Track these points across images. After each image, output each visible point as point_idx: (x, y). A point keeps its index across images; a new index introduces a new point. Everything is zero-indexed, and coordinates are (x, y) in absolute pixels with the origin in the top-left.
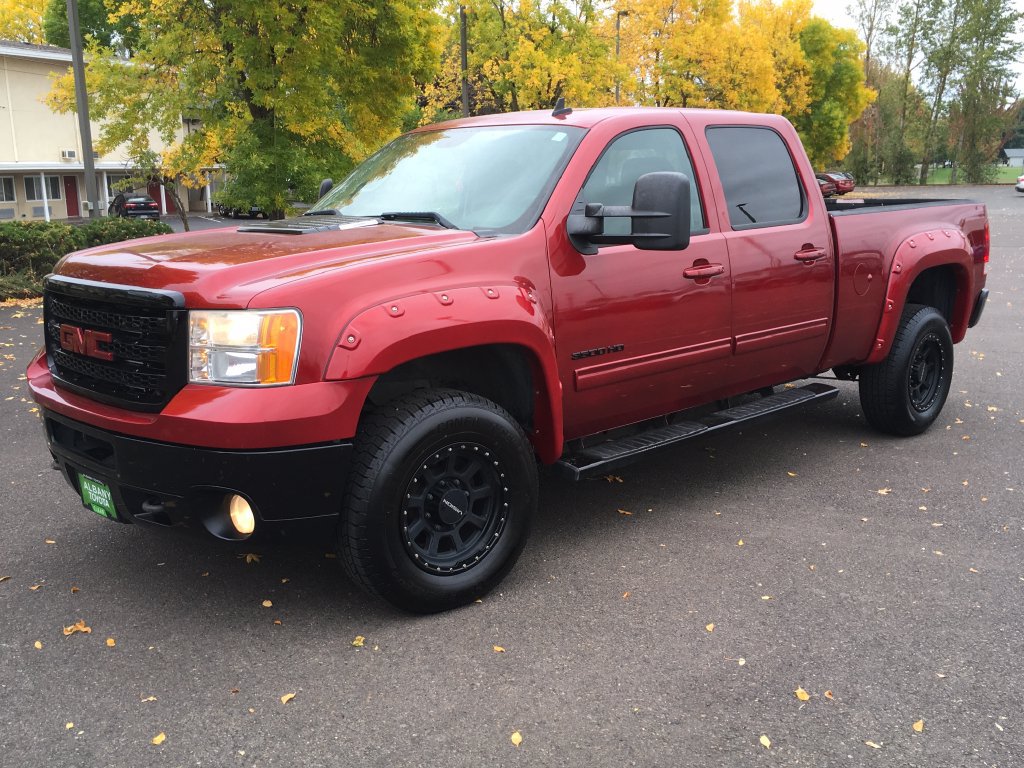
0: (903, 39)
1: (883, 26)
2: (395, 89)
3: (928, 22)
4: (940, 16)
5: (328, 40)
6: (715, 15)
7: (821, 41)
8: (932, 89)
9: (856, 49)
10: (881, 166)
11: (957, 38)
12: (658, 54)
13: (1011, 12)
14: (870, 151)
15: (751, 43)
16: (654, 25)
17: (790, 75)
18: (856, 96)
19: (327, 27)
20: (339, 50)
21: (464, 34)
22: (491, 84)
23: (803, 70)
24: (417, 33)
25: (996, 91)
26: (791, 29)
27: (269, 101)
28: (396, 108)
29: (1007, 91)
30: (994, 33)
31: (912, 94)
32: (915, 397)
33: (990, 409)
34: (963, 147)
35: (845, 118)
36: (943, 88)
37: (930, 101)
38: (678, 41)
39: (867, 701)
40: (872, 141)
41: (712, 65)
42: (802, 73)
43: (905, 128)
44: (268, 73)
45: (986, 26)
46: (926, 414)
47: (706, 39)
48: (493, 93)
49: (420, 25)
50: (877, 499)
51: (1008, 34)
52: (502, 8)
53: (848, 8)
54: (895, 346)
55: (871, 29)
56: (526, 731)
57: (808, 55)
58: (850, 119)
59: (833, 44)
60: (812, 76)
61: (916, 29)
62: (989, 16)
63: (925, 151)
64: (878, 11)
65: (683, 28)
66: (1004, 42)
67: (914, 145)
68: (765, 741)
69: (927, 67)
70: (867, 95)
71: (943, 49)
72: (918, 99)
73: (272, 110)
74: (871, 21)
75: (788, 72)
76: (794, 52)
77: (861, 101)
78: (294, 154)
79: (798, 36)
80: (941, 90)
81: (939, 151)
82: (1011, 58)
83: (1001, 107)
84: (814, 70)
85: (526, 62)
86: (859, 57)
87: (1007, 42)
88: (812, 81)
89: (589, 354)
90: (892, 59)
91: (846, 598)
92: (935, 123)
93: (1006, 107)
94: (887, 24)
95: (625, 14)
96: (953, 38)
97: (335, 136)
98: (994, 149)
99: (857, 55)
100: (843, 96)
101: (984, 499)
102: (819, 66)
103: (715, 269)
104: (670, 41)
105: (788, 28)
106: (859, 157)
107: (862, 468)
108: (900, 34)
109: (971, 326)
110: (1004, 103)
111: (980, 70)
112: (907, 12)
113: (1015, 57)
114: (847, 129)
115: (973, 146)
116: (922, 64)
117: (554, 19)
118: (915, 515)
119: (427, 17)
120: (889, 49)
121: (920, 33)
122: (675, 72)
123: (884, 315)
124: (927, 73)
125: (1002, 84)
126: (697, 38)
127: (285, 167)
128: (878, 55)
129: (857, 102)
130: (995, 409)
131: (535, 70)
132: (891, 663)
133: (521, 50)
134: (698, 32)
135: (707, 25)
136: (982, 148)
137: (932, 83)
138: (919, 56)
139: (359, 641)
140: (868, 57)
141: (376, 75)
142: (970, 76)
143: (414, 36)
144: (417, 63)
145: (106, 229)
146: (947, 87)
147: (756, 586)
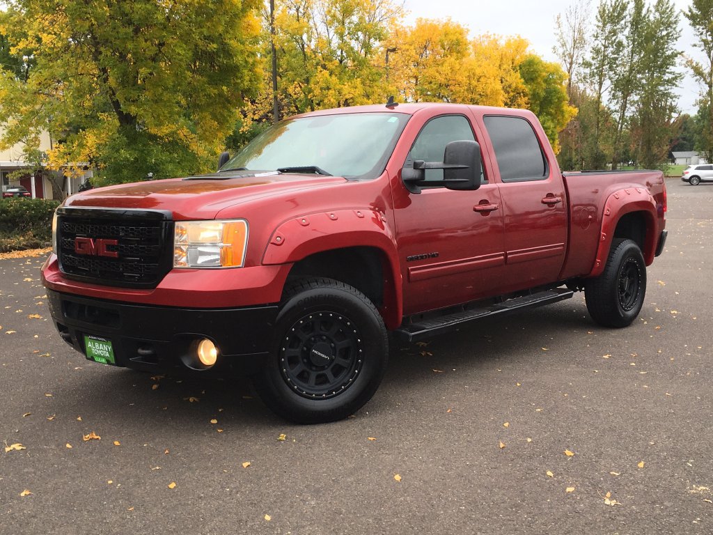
0: (595, 71)
1: (580, 61)
2: (229, 102)
3: (613, 58)
4: (621, 53)
5: (180, 66)
6: (459, 52)
7: (535, 71)
8: (617, 107)
9: (561, 78)
10: (582, 164)
11: (634, 70)
12: (417, 80)
13: (672, 51)
14: (574, 153)
15: (485, 72)
16: (413, 59)
17: (513, 96)
18: (563, 112)
19: (180, 57)
20: (189, 74)
21: (275, 65)
22: (295, 101)
23: (523, 92)
24: (246, 62)
25: (664, 109)
26: (513, 63)
27: (133, 110)
28: (230, 117)
29: (672, 109)
30: (661, 67)
31: (603, 110)
32: (623, 301)
33: (672, 312)
34: (642, 150)
35: (555, 127)
36: (626, 107)
37: (616, 116)
38: (431, 71)
39: (609, 455)
40: (575, 145)
41: (457, 88)
42: (522, 94)
43: (599, 135)
44: (134, 90)
45: (655, 61)
46: (630, 313)
47: (452, 70)
48: (296, 107)
49: (248, 56)
50: (603, 360)
51: (671, 67)
52: (303, 46)
53: (554, 48)
54: (608, 265)
55: (571, 64)
56: (403, 474)
57: (527, 82)
58: (559, 129)
59: (544, 74)
60: (530, 97)
61: (604, 63)
62: (656, 54)
63: (614, 153)
64: (576, 50)
65: (435, 61)
66: (668, 73)
67: (606, 149)
68: (549, 473)
69: (613, 92)
70: (571, 111)
71: (624, 78)
72: (606, 115)
73: (135, 117)
74: (571, 57)
75: (512, 94)
76: (516, 80)
77: (566, 116)
78: (153, 150)
79: (518, 68)
80: (624, 108)
81: (624, 153)
82: (674, 84)
83: (668, 121)
84: (531, 93)
85: (324, 85)
86: (564, 84)
87: (671, 73)
88: (530, 101)
89: (417, 258)
90: (587, 85)
91: (589, 409)
92: (621, 132)
93: (672, 122)
94: (584, 60)
95: (394, 50)
96: (631, 70)
97: (183, 138)
98: (664, 152)
99: (562, 82)
100: (553, 111)
101: (672, 359)
102: (534, 90)
103: (493, 206)
104: (425, 70)
105: (510, 62)
106: (565, 158)
107: (591, 345)
108: (593, 67)
109: (657, 256)
110: (670, 118)
111: (651, 94)
112: (597, 51)
113: (676, 83)
114: (557, 136)
115: (649, 149)
116: (610, 89)
117: (342, 53)
118: (628, 368)
119: (253, 50)
120: (585, 78)
121: (607, 66)
122: (429, 93)
123: (600, 243)
124: (614, 95)
125: (668, 104)
126: (446, 68)
127: (145, 160)
128: (577, 83)
129: (563, 116)
130: (676, 312)
131: (330, 91)
132: (621, 439)
133: (320, 77)
134: (446, 64)
135: (453, 59)
136: (655, 150)
137: (617, 103)
138: (607, 83)
139: (283, 436)
140: (570, 84)
141: (216, 91)
142: (645, 97)
143: (244, 64)
144: (246, 84)
145: (12, 206)
146: (628, 105)
147: (531, 405)
